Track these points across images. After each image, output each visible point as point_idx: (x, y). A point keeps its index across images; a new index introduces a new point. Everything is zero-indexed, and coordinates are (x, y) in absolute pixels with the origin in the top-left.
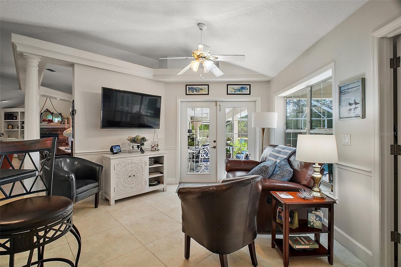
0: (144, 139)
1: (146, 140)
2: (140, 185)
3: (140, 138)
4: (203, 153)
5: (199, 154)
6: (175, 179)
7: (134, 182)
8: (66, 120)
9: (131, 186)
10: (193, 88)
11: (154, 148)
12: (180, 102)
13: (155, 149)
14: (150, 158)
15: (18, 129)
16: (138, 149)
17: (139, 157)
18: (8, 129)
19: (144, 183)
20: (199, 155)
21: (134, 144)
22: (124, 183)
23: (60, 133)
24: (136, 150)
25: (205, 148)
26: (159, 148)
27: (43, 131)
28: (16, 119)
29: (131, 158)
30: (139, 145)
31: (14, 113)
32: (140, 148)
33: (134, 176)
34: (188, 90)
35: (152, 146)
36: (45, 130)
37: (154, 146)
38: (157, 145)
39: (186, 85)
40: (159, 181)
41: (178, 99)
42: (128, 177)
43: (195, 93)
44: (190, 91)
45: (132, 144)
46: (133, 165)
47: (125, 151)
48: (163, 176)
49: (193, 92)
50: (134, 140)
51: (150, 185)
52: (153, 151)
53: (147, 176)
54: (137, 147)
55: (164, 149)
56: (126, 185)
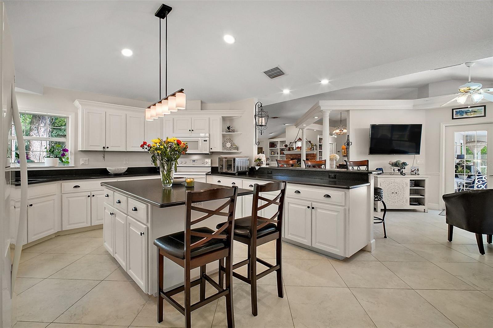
0: (404, 164)
1: (407, 165)
2: (402, 202)
3: (401, 162)
4: (481, 183)
5: (474, 184)
6: (438, 205)
7: (396, 198)
8: (315, 147)
9: (393, 201)
10: (463, 112)
11: (414, 172)
12: (444, 127)
13: (416, 173)
14: (410, 180)
15: (278, 155)
16: (399, 172)
17: (401, 178)
18: (272, 155)
19: (405, 200)
20: (474, 186)
21: (395, 168)
22: (388, 197)
23: (310, 158)
24: (397, 173)
25: (483, 178)
26: (419, 172)
27: (297, 156)
28: (276, 147)
29: (394, 179)
30: (400, 169)
31: (275, 143)
32: (400, 171)
33: (396, 193)
34: (456, 114)
35: (411, 170)
36: (298, 155)
37: (414, 171)
38: (418, 169)
39: (452, 109)
40: (419, 202)
41: (441, 124)
42: (391, 193)
43: (465, 116)
44: (458, 114)
45: (393, 168)
46: (396, 184)
47: (386, 173)
48: (424, 198)
49: (463, 116)
50: (396, 165)
51: (411, 204)
52: (413, 175)
53: (407, 196)
54: (398, 170)
55: (425, 174)
56: (390, 200)
